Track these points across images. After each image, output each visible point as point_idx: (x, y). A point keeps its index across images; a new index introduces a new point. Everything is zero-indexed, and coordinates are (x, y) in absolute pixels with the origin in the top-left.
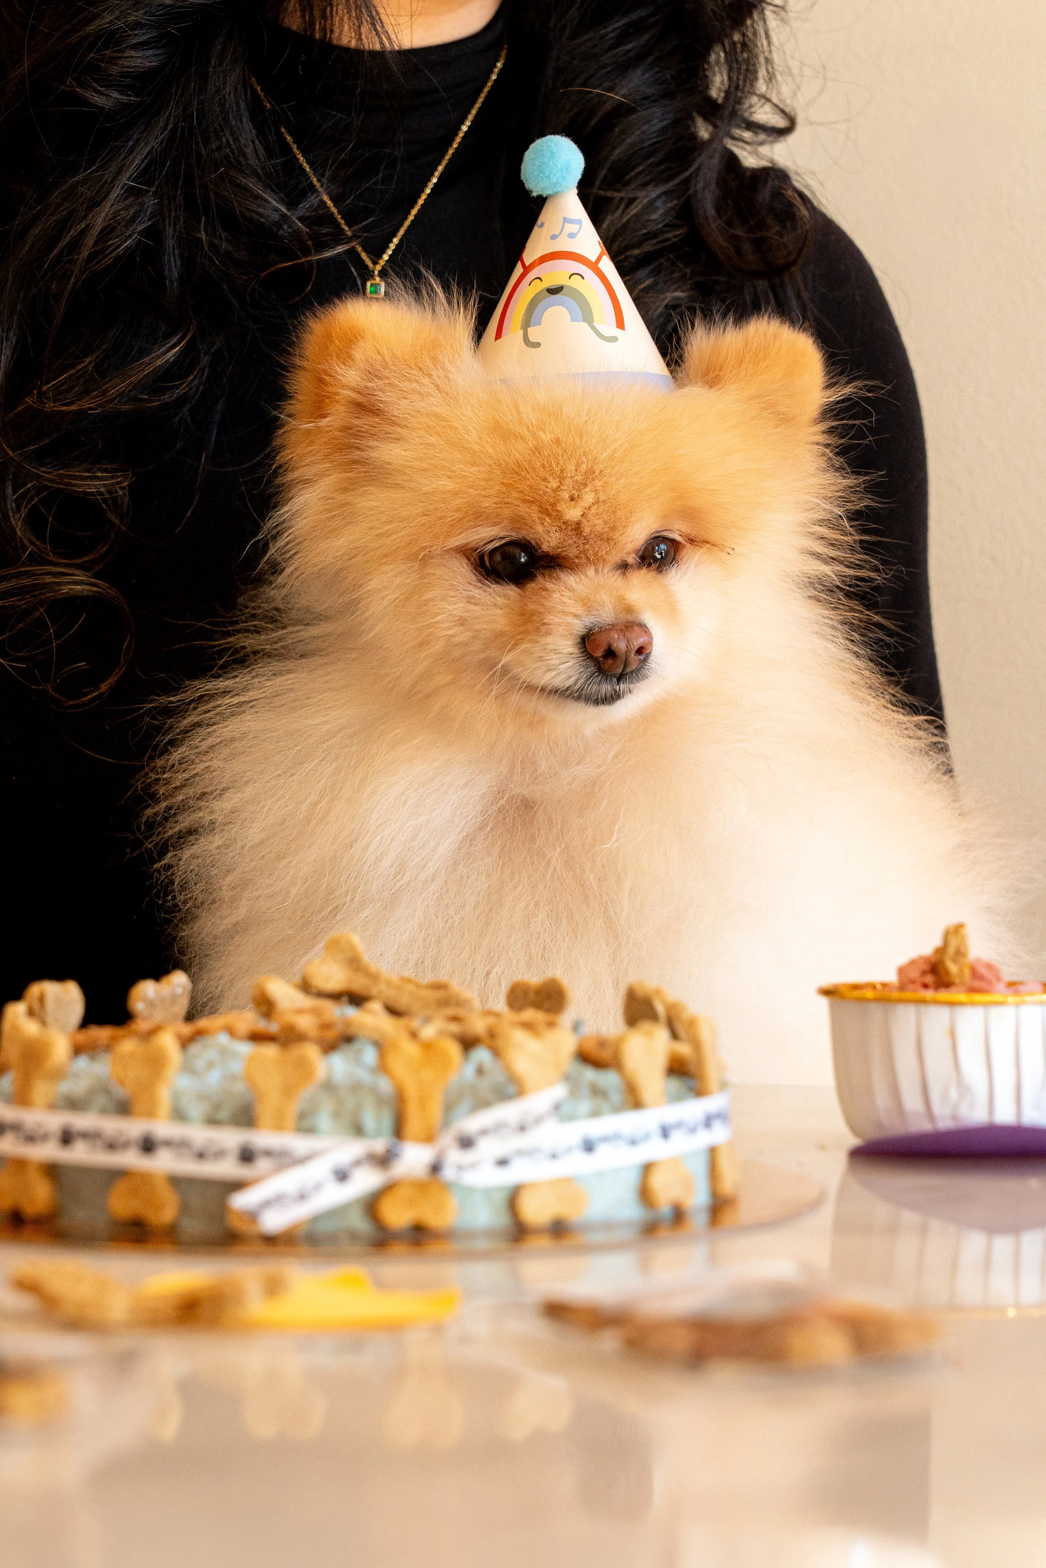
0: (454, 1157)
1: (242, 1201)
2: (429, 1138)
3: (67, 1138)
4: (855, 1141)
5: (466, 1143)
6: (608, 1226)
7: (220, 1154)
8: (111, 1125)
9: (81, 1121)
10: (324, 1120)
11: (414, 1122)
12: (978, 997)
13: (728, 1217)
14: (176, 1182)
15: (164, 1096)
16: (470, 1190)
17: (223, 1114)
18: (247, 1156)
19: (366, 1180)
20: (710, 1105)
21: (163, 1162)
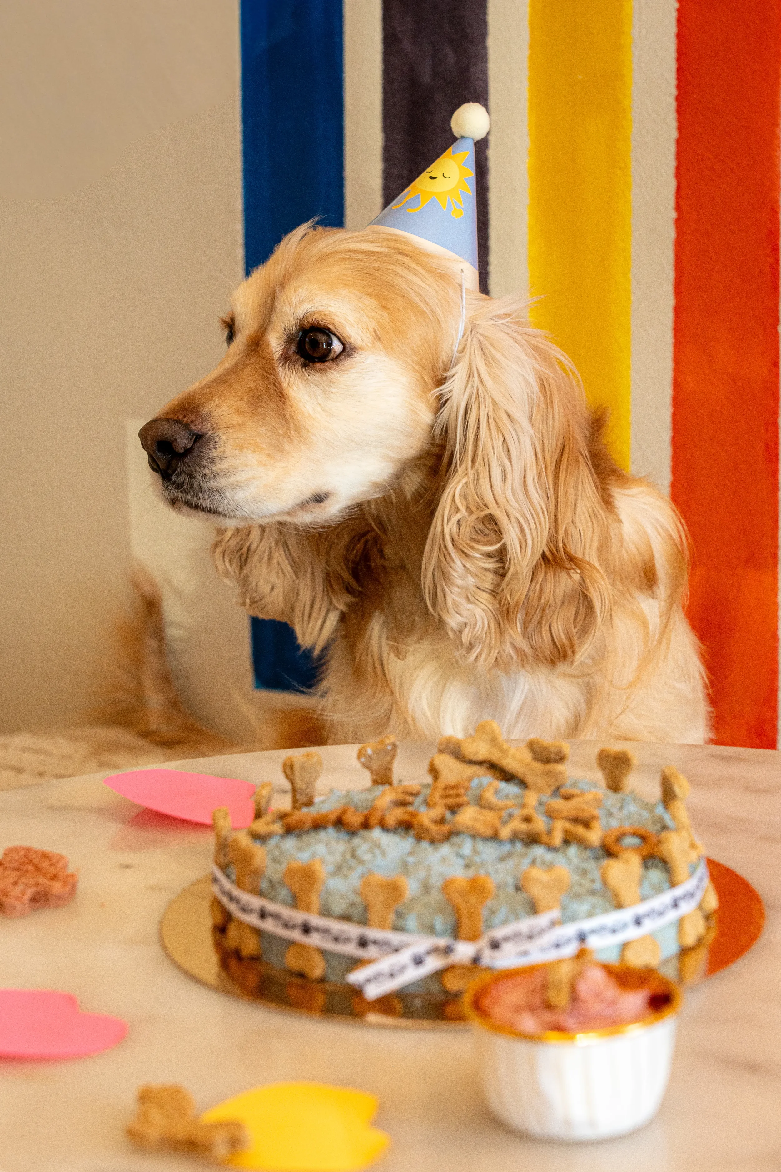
0: (488, 953)
1: (356, 977)
2: (473, 939)
3: (263, 914)
5: (495, 945)
7: (347, 940)
8: (287, 913)
9: (271, 907)
10: (410, 923)
11: (466, 928)
14: (322, 953)
15: (315, 898)
18: (363, 943)
19: (433, 964)
20: (679, 891)
21: (315, 940)
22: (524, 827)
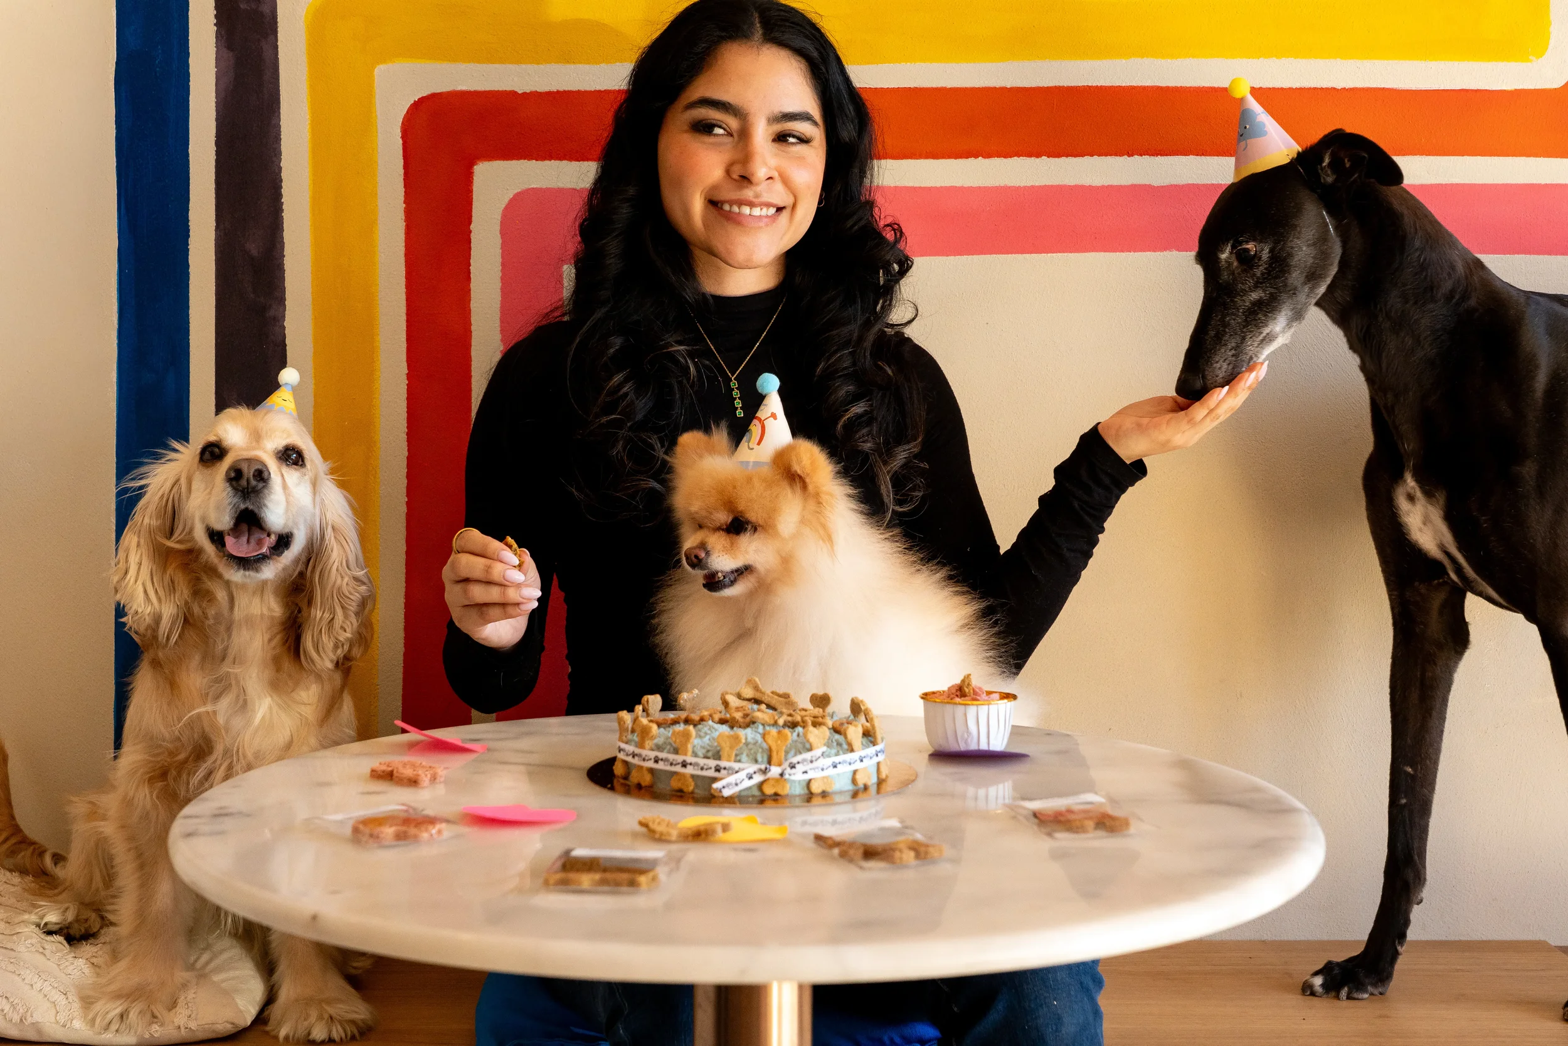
0: (788, 771)
1: (716, 786)
2: (780, 765)
3: (656, 761)
4: (931, 750)
5: (793, 767)
6: (841, 793)
7: (709, 769)
8: (671, 757)
9: (661, 755)
10: (744, 757)
11: (775, 759)
12: (975, 702)
13: (884, 786)
14: (693, 776)
15: (690, 747)
16: (794, 781)
17: (710, 754)
18: (718, 770)
19: (758, 778)
20: (878, 748)
21: (689, 770)
22: (790, 719)
